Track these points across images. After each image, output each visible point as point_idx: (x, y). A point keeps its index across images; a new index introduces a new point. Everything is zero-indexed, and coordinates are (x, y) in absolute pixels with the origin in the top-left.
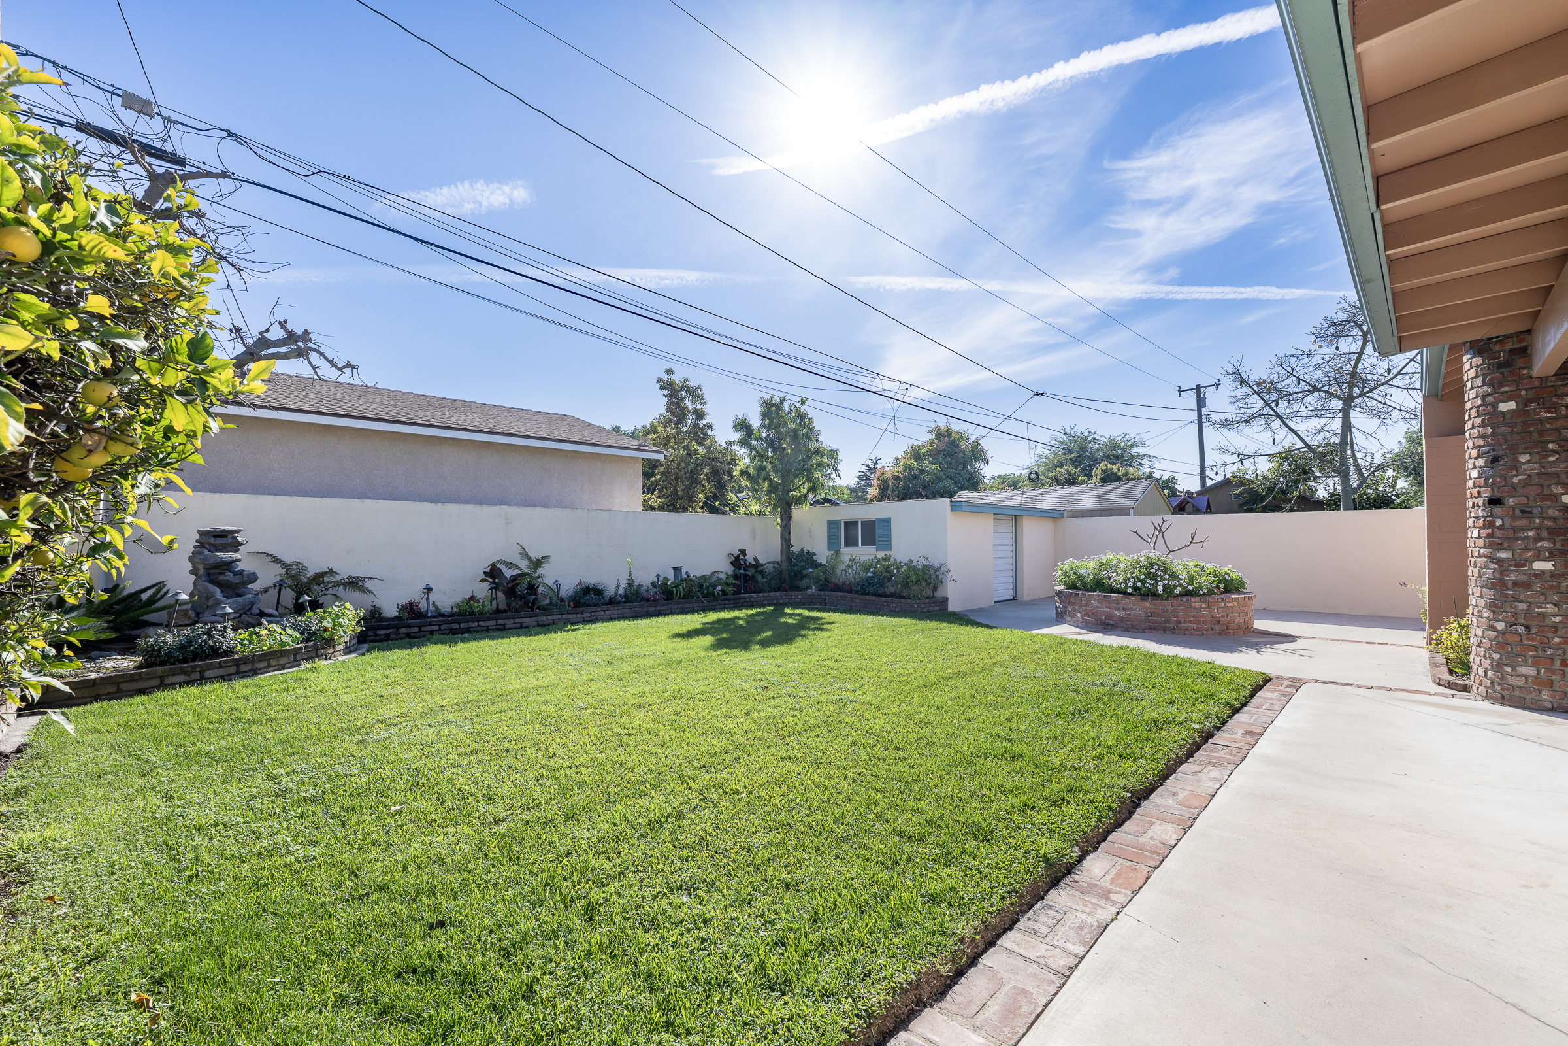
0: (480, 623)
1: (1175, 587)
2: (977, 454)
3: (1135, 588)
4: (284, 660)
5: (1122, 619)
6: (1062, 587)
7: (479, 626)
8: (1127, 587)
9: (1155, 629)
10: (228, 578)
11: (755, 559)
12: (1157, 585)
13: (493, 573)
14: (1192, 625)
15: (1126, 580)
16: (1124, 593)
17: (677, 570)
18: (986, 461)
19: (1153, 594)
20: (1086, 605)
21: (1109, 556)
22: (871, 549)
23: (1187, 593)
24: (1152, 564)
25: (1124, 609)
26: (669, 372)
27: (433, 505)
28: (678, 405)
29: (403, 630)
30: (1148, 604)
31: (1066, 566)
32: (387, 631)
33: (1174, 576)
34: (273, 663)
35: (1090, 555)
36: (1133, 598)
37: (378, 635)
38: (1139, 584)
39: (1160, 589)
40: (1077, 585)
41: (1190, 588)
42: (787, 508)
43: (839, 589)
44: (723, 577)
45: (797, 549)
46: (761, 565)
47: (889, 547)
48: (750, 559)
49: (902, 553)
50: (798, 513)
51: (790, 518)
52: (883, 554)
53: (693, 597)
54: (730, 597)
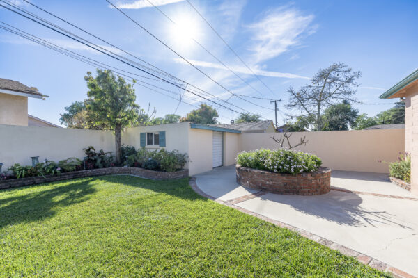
1: (300, 169)
2: (215, 114)
3: (278, 169)
5: (270, 186)
6: (240, 165)
8: (274, 168)
9: (288, 192)
11: (102, 151)
12: (290, 168)
14: (307, 190)
15: (273, 164)
16: (272, 171)
17: (34, 158)
18: (218, 116)
19: (287, 173)
20: (252, 177)
21: (262, 150)
22: (157, 146)
23: (306, 171)
24: (287, 155)
25: (272, 181)
30: (284, 178)
31: (242, 155)
33: (299, 163)
35: (253, 149)
36: (277, 175)
38: (281, 167)
39: (292, 170)
40: (246, 164)
41: (307, 168)
42: (118, 127)
43: (139, 166)
44: (75, 160)
45: (125, 146)
46: (104, 154)
47: (164, 145)
48: (97, 151)
49: (169, 147)
50: (124, 129)
51: (120, 132)
52: (161, 148)
53: (36, 175)
54: (70, 173)
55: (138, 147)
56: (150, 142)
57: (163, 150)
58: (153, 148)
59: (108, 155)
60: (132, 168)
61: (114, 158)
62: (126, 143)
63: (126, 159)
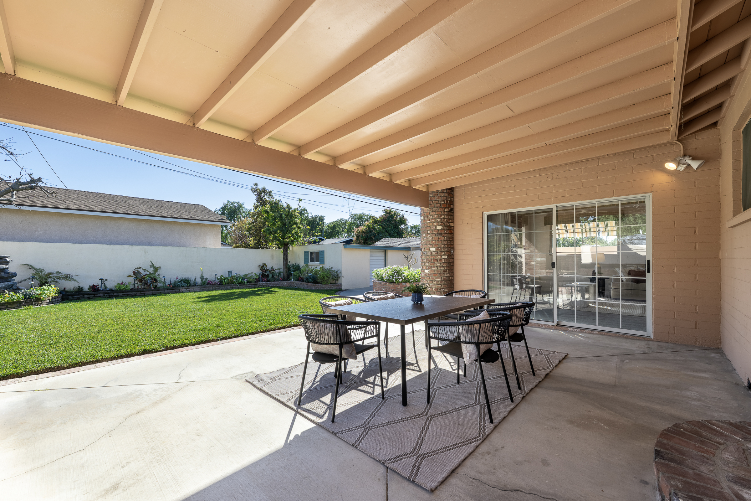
0: (124, 293)
2: (403, 221)
4: (14, 306)
6: (375, 279)
7: (123, 294)
10: (2, 275)
11: (272, 268)
13: (136, 273)
17: (230, 272)
22: (318, 263)
26: (256, 185)
27: (109, 245)
28: (261, 199)
29: (86, 296)
32: (79, 296)
34: (9, 306)
37: (74, 298)
42: (285, 247)
43: (302, 280)
44: (254, 275)
45: (291, 263)
46: (274, 270)
47: (323, 262)
48: (269, 267)
49: (327, 266)
50: (291, 247)
51: (287, 250)
52: (321, 266)
53: (233, 283)
54: (252, 283)
55: (302, 264)
56: (312, 260)
57: (322, 267)
58: (315, 266)
59: (277, 271)
60: (297, 282)
61: (282, 274)
62: (292, 260)
63: (291, 275)
